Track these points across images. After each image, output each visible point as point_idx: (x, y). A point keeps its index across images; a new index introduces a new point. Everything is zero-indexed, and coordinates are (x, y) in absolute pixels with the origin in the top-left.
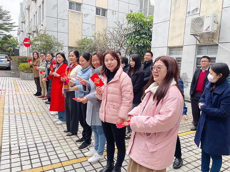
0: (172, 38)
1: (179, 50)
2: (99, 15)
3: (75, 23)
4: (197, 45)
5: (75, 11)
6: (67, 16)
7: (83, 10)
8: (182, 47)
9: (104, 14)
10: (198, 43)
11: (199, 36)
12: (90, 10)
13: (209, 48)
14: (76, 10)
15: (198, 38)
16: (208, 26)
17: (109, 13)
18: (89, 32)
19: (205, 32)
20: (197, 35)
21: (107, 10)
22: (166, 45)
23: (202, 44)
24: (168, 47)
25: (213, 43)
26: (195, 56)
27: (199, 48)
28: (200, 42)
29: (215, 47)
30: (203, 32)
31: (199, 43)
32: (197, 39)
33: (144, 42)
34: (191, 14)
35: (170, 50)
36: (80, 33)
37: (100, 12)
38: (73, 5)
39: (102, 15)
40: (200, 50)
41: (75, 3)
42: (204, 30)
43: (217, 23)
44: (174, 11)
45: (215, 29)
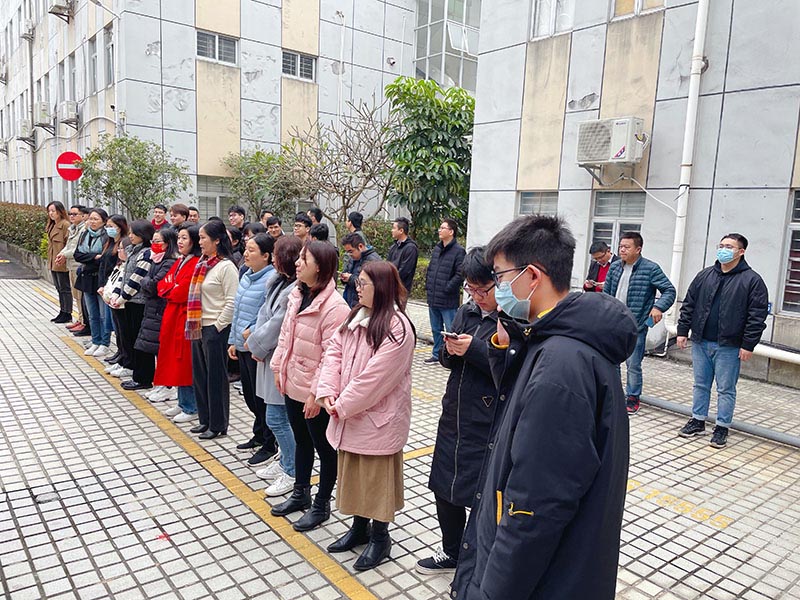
0: (529, 168)
1: (547, 201)
2: (294, 74)
3: (220, 101)
4: (593, 190)
5: (216, 60)
6: (192, 77)
7: (243, 58)
8: (555, 193)
9: (308, 72)
10: (597, 186)
11: (599, 168)
12: (264, 60)
13: (625, 198)
14: (220, 58)
15: (597, 172)
16: (621, 147)
17: (322, 68)
18: (262, 128)
19: (615, 161)
20: (594, 167)
21: (316, 58)
22: (511, 185)
23: (607, 187)
24: (518, 191)
25: (635, 187)
26: (591, 218)
27: (600, 197)
28: (600, 184)
29: (637, 198)
30: (610, 161)
31: (600, 187)
32: (595, 176)
33: (441, 168)
34: (577, 107)
35: (524, 201)
36: (235, 133)
37: (294, 64)
38: (211, 42)
39: (301, 74)
40: (601, 202)
41: (217, 37)
42: (611, 157)
43: (644, 140)
44: (534, 95)
45: (639, 154)
